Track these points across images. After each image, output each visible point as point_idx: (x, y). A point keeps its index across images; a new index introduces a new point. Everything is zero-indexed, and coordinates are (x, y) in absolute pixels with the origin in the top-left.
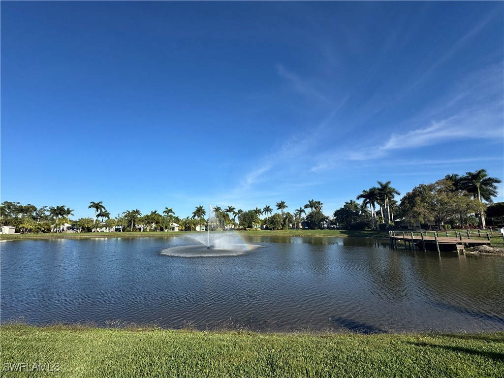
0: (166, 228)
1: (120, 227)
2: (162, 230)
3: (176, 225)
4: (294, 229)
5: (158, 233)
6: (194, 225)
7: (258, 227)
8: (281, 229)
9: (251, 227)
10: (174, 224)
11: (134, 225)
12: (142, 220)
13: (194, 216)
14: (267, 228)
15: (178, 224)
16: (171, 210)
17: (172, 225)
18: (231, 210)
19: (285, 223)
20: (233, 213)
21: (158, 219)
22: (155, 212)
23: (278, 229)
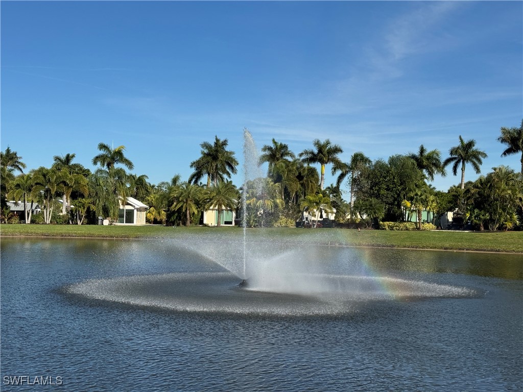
0: (106, 213)
2: (92, 219)
3: (138, 204)
5: (81, 229)
6: (197, 203)
7: (424, 216)
8: (517, 228)
10: (131, 200)
13: (197, 176)
14: (458, 223)
15: (142, 199)
16: (119, 153)
17: (125, 203)
18: (324, 153)
20: (330, 165)
21: (77, 182)
22: (68, 158)
23: (502, 228)
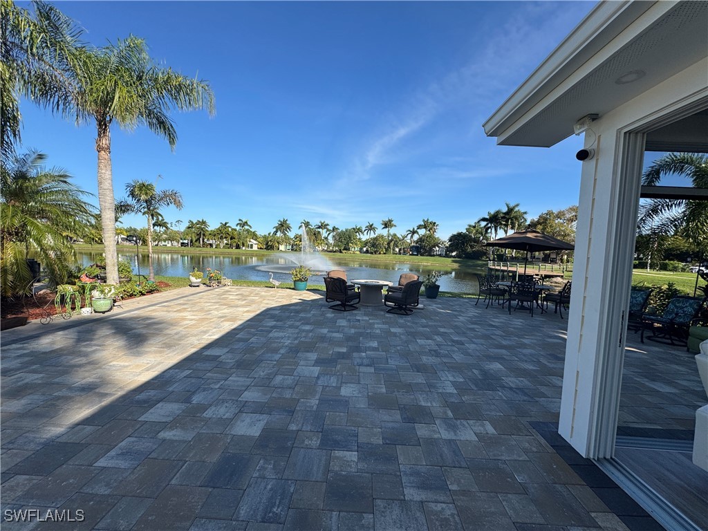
0: (243, 245)
1: (186, 241)
2: (238, 247)
3: (255, 242)
4: (400, 254)
5: (234, 250)
6: (278, 243)
7: (356, 249)
8: (385, 254)
9: (348, 249)
10: (252, 240)
11: (203, 240)
12: (213, 234)
13: (276, 232)
14: (367, 252)
15: (256, 240)
16: (246, 222)
17: (250, 241)
18: (323, 226)
19: (389, 247)
20: (326, 230)
21: (233, 233)
22: (226, 224)
23: (380, 253)
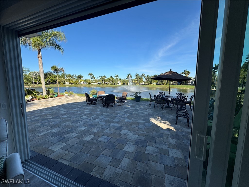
0: (116, 83)
1: (100, 83)
2: (114, 84)
6: (127, 82)
7: (154, 83)
8: (166, 85)
9: (152, 83)
10: (119, 82)
11: (104, 82)
12: (107, 80)
13: (127, 78)
14: (159, 84)
15: (120, 81)
16: (117, 76)
17: (118, 82)
18: (143, 75)
19: (168, 82)
20: (144, 77)
21: (113, 79)
22: (111, 76)
23: (164, 85)
